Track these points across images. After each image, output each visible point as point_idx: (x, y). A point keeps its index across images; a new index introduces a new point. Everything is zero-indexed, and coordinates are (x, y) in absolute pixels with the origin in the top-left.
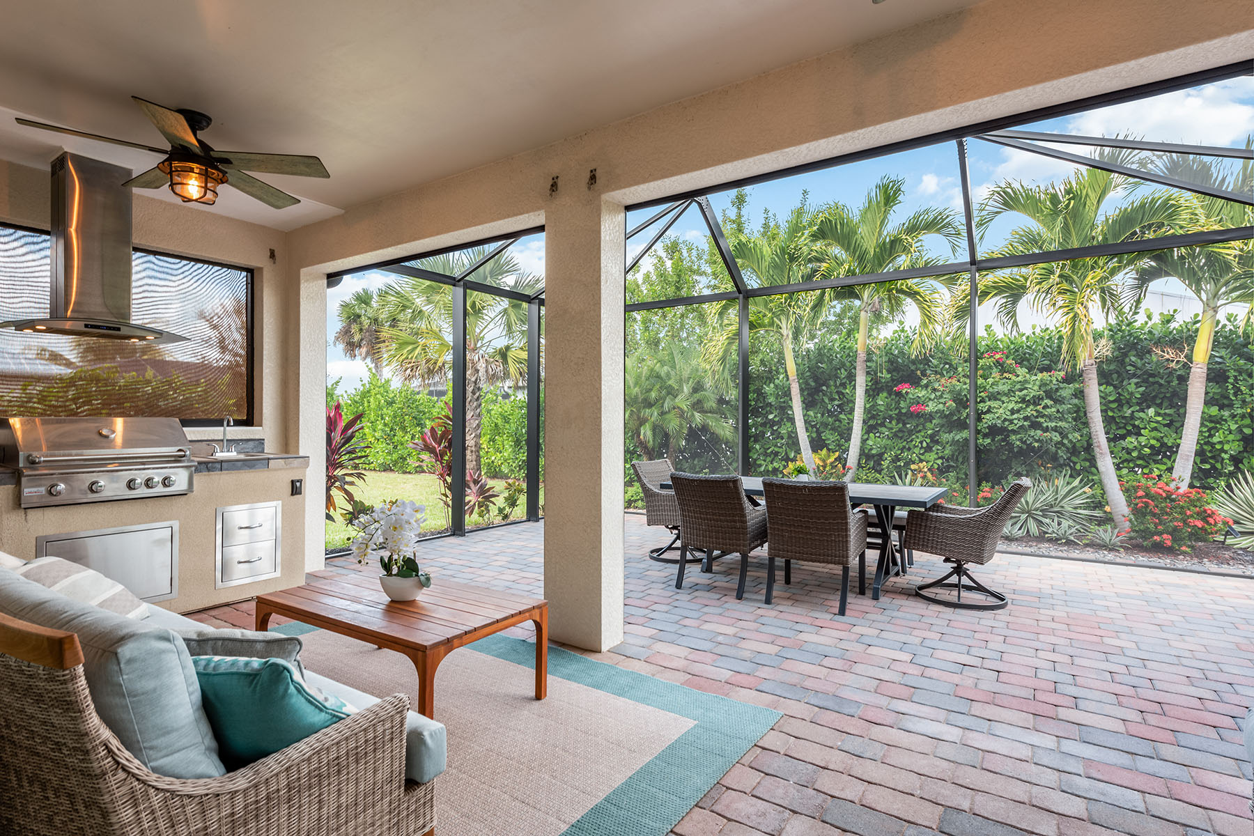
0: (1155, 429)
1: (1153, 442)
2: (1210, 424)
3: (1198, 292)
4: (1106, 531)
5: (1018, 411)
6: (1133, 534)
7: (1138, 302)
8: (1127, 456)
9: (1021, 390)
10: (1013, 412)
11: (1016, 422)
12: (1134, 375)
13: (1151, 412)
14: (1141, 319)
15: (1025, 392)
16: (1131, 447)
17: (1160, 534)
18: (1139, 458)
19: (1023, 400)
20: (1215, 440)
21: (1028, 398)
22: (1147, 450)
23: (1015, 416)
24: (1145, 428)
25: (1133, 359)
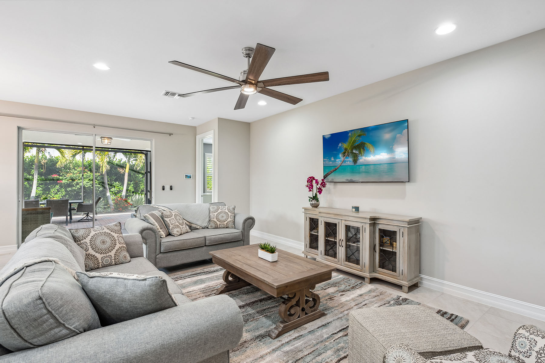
0: (118, 186)
1: (118, 189)
2: (128, 185)
3: (126, 158)
4: (109, 209)
5: (89, 182)
6: (115, 209)
7: (114, 157)
8: (112, 193)
9: (89, 177)
10: (87, 183)
11: (88, 185)
12: (114, 174)
13: (117, 182)
14: (115, 160)
15: (90, 178)
16: (113, 191)
17: (120, 208)
18: (115, 193)
19: (90, 180)
20: (129, 189)
21: (91, 179)
22: (116, 191)
23: (88, 184)
24: (116, 186)
25: (114, 170)
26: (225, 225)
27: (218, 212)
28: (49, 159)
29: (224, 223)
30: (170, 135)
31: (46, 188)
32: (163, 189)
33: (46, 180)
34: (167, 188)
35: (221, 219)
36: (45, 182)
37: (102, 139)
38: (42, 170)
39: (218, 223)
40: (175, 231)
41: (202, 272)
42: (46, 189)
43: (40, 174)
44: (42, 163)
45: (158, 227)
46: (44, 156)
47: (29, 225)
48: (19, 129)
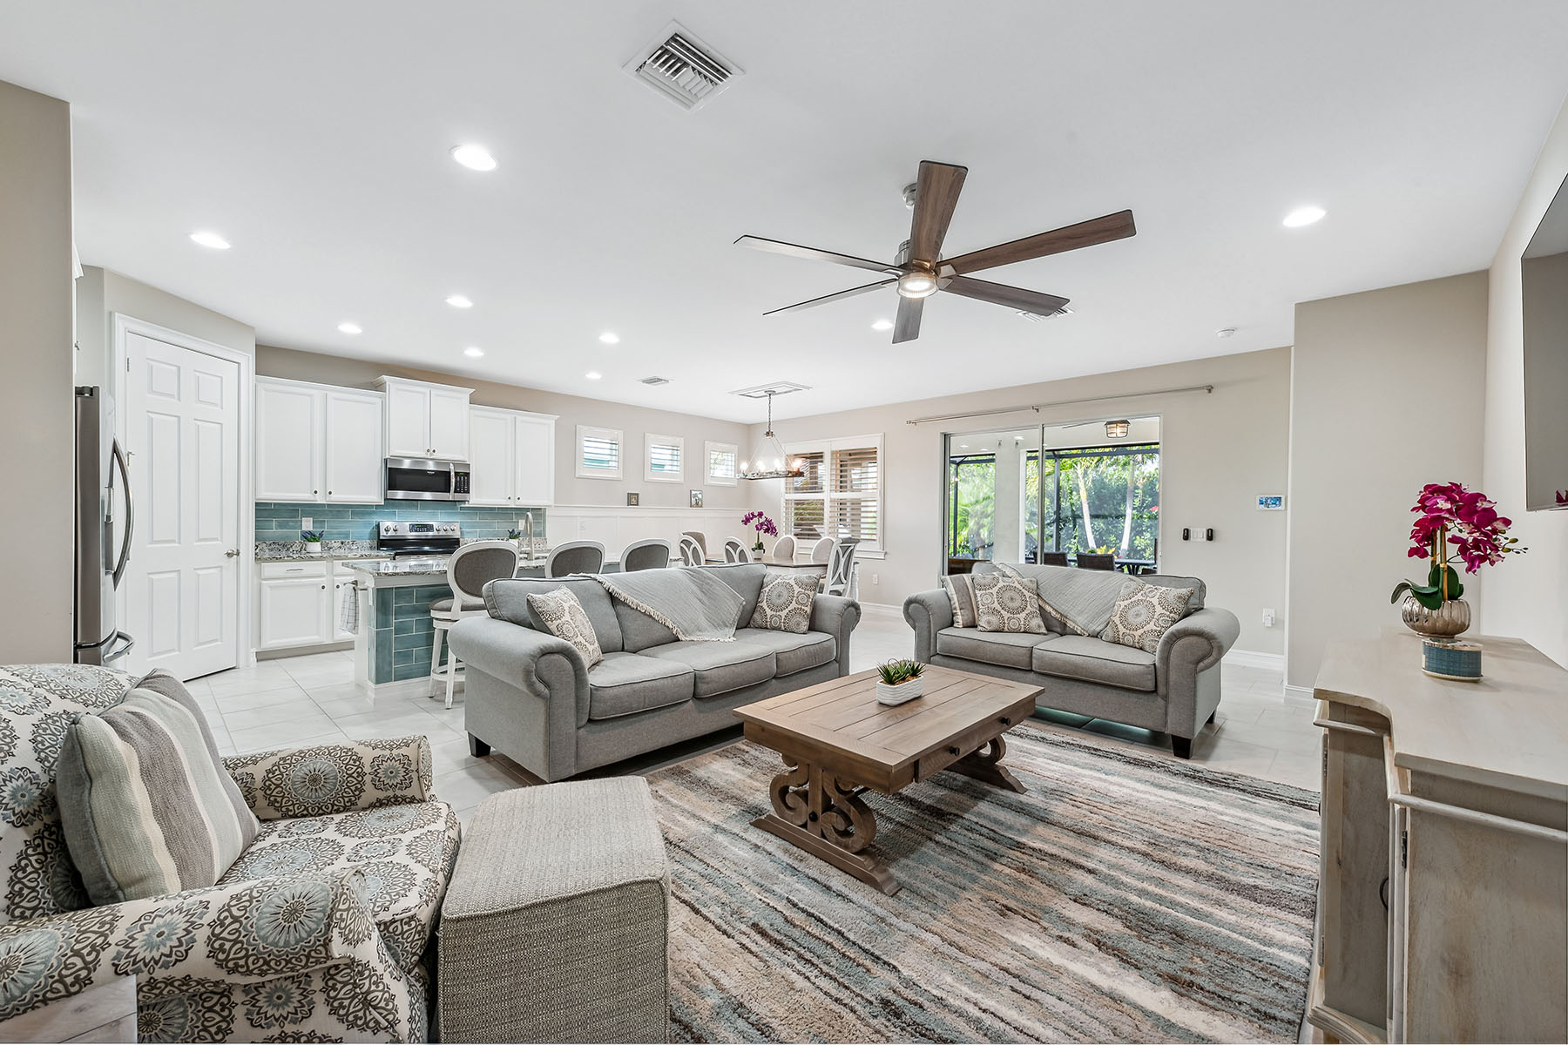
26: (1136, 641)
27: (1133, 599)
29: (1134, 633)
30: (1210, 391)
32: (1186, 537)
34: (1199, 534)
35: (1131, 619)
37: (1109, 426)
39: (1122, 629)
40: (983, 621)
41: (1071, 742)
45: (957, 604)
48: (946, 437)
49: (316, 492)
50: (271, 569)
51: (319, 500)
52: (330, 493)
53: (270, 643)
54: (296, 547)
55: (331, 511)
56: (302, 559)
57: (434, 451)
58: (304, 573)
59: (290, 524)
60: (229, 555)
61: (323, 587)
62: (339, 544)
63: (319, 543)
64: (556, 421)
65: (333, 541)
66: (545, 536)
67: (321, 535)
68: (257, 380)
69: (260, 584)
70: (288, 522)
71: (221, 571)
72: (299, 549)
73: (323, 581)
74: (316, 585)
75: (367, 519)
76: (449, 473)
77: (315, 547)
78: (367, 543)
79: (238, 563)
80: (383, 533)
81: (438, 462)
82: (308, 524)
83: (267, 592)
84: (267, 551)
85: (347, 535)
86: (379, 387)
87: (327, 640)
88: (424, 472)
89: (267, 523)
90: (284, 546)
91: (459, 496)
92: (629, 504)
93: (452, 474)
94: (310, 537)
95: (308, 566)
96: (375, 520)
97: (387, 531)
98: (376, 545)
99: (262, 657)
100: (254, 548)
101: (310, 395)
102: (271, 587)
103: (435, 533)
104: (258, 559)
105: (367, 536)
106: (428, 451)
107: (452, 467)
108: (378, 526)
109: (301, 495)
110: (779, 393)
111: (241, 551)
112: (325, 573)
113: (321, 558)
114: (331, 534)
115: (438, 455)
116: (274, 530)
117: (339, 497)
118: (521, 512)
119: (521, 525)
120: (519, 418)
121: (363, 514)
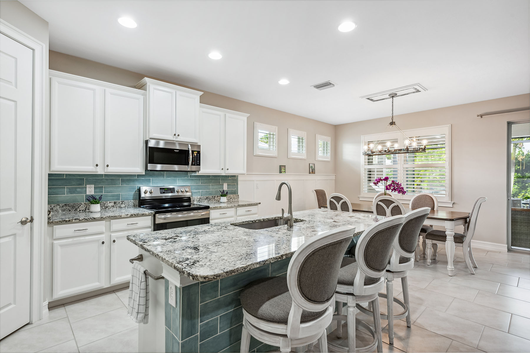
28: (526, 154)
31: (523, 186)
33: (523, 178)
36: (522, 179)
38: (519, 167)
42: (523, 188)
43: (517, 171)
44: (520, 159)
46: (521, 152)
47: (519, 226)
48: (509, 124)
49: (97, 165)
50: (61, 230)
51: (100, 171)
52: (108, 166)
53: (60, 293)
54: (82, 207)
55: (107, 179)
56: (86, 220)
57: (178, 135)
58: (88, 232)
59: (78, 190)
60: (23, 223)
61: (103, 243)
62: (112, 204)
63: (99, 205)
64: (247, 118)
65: (108, 202)
66: (238, 193)
67: (100, 198)
68: (50, 74)
69: (52, 244)
70: (76, 188)
71: (15, 239)
72: (84, 208)
73: (103, 237)
74: (98, 240)
75: (131, 185)
76: (189, 151)
77: (96, 208)
78: (132, 202)
79: (31, 229)
80: (143, 195)
81: (181, 144)
82: (90, 190)
83: (58, 251)
84: (60, 211)
85: (118, 197)
86: (142, 87)
87: (105, 285)
88: (172, 150)
89: (60, 190)
90: (73, 207)
91: (194, 168)
92: (281, 172)
93: (190, 152)
94: (93, 200)
95: (91, 227)
96: (137, 185)
97: (145, 192)
98: (138, 204)
99: (53, 306)
100: (47, 213)
101: (94, 90)
102: (62, 246)
103: (176, 194)
104: (50, 222)
105: (132, 197)
106: (175, 135)
107: (190, 148)
108: (139, 190)
109: (87, 168)
110: (399, 96)
111: (34, 218)
112: (104, 231)
113: (101, 219)
114: (106, 196)
115: (181, 139)
116: (65, 195)
117: (113, 169)
118: (225, 178)
119: (225, 187)
120: (228, 115)
121: (129, 181)
